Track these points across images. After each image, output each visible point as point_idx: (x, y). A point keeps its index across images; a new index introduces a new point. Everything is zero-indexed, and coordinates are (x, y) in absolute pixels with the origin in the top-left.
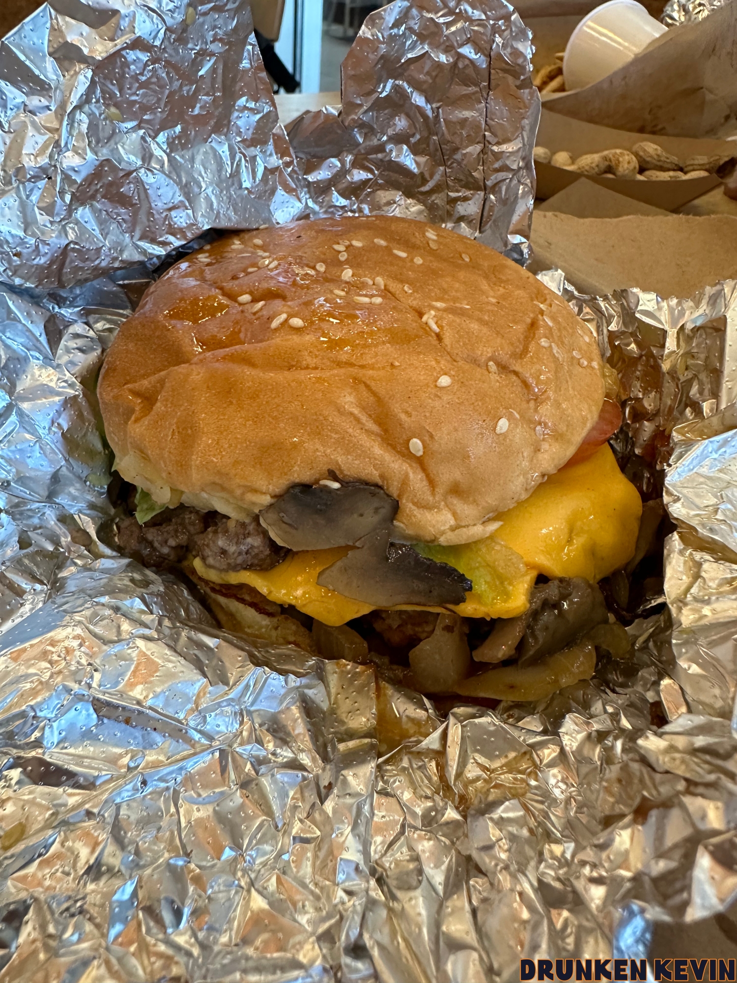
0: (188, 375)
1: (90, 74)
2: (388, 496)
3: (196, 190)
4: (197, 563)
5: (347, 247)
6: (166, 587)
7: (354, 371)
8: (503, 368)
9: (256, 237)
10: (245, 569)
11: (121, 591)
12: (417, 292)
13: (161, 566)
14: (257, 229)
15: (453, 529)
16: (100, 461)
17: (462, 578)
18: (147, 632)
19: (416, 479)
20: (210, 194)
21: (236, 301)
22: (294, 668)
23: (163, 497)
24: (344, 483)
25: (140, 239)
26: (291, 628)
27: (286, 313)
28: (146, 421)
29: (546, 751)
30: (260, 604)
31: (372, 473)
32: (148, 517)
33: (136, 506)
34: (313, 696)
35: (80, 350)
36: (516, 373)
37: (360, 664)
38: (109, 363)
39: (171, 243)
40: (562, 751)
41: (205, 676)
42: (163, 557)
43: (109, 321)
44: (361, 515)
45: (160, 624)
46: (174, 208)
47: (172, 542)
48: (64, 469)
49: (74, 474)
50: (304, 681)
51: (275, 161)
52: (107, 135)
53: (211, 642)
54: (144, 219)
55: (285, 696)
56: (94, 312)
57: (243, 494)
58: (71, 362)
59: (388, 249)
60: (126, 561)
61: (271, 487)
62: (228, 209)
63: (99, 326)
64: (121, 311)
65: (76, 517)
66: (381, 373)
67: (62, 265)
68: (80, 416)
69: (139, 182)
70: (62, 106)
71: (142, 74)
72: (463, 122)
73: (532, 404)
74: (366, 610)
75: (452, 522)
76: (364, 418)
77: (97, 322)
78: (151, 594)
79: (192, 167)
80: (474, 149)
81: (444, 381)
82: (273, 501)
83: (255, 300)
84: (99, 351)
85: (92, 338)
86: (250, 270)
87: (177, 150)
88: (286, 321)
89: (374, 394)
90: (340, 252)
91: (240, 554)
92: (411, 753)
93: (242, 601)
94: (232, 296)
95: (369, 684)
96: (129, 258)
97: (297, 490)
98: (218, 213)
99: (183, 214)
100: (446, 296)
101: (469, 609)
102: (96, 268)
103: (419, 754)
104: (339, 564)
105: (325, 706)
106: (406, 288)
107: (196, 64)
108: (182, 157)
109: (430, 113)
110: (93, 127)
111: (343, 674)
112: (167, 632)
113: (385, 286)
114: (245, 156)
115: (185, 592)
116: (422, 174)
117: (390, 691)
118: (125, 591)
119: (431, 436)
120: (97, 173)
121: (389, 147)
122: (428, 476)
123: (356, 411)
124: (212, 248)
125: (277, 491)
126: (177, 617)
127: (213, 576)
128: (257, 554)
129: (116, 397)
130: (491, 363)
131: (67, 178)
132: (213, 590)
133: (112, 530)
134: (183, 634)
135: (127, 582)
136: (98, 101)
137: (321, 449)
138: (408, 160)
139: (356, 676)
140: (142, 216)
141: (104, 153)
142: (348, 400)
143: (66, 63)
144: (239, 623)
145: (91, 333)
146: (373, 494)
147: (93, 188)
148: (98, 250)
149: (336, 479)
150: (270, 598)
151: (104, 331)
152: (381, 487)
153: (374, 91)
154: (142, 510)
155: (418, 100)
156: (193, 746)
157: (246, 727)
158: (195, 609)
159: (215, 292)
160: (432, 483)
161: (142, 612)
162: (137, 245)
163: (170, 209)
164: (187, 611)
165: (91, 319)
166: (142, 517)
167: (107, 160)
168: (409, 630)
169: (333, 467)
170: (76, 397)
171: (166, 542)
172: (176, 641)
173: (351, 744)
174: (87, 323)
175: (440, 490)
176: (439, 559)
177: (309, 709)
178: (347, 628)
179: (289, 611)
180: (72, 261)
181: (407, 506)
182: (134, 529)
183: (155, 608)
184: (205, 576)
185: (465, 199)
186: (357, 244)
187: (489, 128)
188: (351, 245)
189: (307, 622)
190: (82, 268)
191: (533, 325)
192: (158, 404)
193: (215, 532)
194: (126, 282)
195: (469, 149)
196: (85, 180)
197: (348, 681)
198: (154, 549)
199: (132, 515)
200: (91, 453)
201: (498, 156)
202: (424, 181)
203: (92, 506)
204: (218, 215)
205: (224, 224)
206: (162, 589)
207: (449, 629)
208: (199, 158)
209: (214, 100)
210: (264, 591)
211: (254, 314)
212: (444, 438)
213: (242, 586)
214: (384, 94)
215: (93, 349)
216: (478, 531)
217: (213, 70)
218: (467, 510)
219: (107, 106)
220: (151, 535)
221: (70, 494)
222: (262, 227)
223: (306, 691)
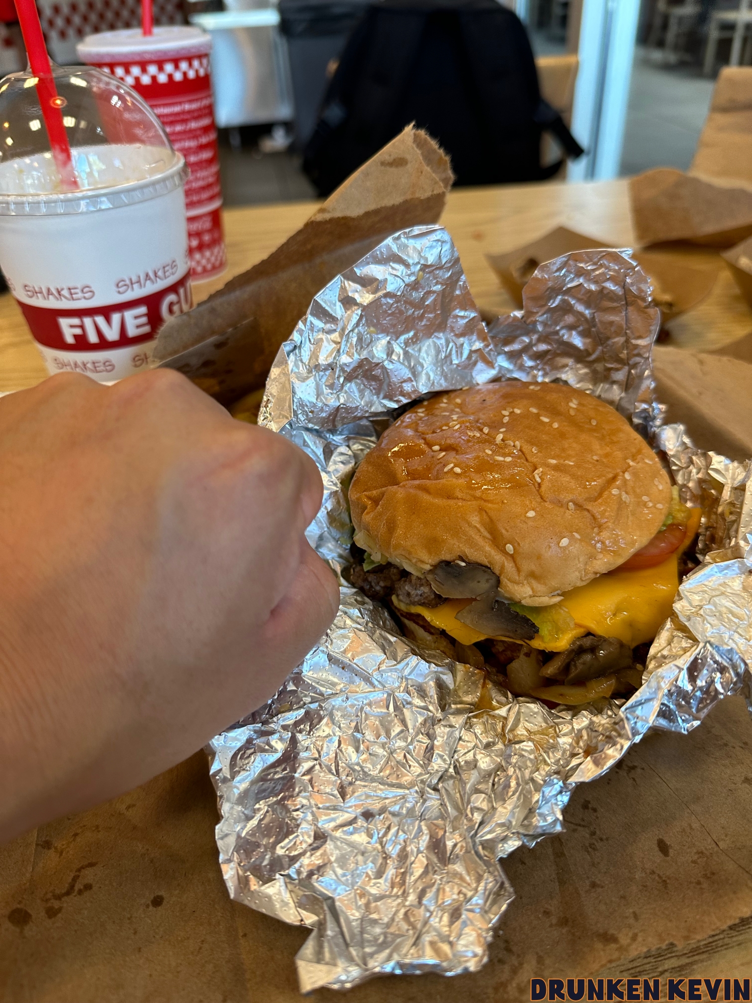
0: (396, 493)
1: (359, 312)
2: (494, 573)
3: (420, 369)
4: (394, 598)
5: (511, 413)
6: (374, 607)
7: (482, 503)
8: (578, 506)
9: (457, 397)
10: (420, 605)
11: (349, 604)
12: (541, 452)
13: (373, 597)
14: (461, 389)
15: (530, 597)
16: (347, 529)
17: (533, 625)
18: (359, 627)
19: (509, 566)
20: (429, 371)
21: (431, 449)
22: (436, 662)
23: (377, 557)
24: (469, 563)
25: (383, 398)
26: (444, 643)
27: (454, 463)
28: (372, 515)
29: (565, 728)
30: (427, 627)
31: (485, 562)
32: (370, 568)
33: (364, 560)
34: (445, 680)
35: (342, 462)
36: (588, 511)
37: (478, 668)
38: (356, 476)
39: (401, 401)
40: (573, 728)
41: (385, 654)
42: (377, 593)
43: (362, 444)
44: (479, 582)
45: (367, 625)
46: (405, 381)
47: (382, 584)
48: (326, 533)
49: (332, 536)
50: (440, 669)
51: (478, 345)
52: (367, 343)
53: (393, 639)
54: (386, 389)
55: (427, 675)
56: (353, 438)
57: (416, 562)
58: (336, 470)
59: (538, 416)
60: (354, 590)
61: (430, 561)
62: (440, 379)
63: (356, 447)
64: (369, 438)
65: (330, 561)
66: (495, 506)
67: (336, 416)
68: (338, 502)
69: (384, 368)
70: (343, 330)
71: (389, 309)
72: (611, 323)
73: (596, 530)
74: (482, 638)
75: (531, 593)
76: (482, 530)
77: (354, 444)
78: (365, 609)
79: (419, 355)
80: (620, 340)
81: (531, 514)
82: (431, 568)
83: (441, 450)
84: (353, 464)
85: (350, 456)
86: (444, 428)
87: (410, 346)
88: (453, 468)
89: (490, 517)
90: (505, 416)
91: (417, 595)
92: (489, 715)
93: (417, 624)
94: (430, 445)
95: (480, 679)
96: (375, 411)
97: (443, 564)
98: (433, 382)
99: (410, 385)
100: (563, 455)
101: (537, 644)
102: (355, 417)
103: (494, 717)
104: (467, 608)
105: (452, 687)
106: (533, 450)
107: (423, 299)
108: (413, 349)
109: (588, 316)
110: (360, 339)
111: (467, 672)
112: (369, 629)
113: (521, 447)
114: (456, 344)
115: (386, 614)
116: (586, 350)
117: (490, 686)
118: (351, 605)
119: (519, 544)
120: (361, 364)
121: (563, 332)
122: (516, 565)
123: (478, 526)
124: (428, 404)
125: (433, 563)
126: (378, 625)
127: (403, 607)
128: (427, 597)
129: (358, 499)
130: (571, 504)
131: (342, 370)
132: (402, 615)
133: (350, 572)
134: (378, 632)
135: (353, 600)
136: (363, 325)
137: (457, 544)
138: (578, 341)
139: (473, 674)
140: (385, 386)
141: (364, 355)
142: (475, 519)
143: (348, 306)
144: (415, 637)
145: (350, 453)
146: (485, 572)
147: (357, 373)
148: (357, 408)
149: (463, 561)
150: (432, 624)
151: (358, 450)
152: (490, 568)
153: (546, 305)
154: (368, 563)
155: (580, 308)
156: (374, 687)
157: (404, 685)
158: (390, 623)
159: (422, 441)
160: (519, 570)
161: (358, 617)
162: (381, 403)
163: (402, 382)
164: (384, 623)
165: (351, 443)
166: (366, 567)
167: (366, 358)
168: (509, 653)
169: (461, 555)
170: (337, 491)
171: (378, 583)
172: (373, 634)
173: (459, 706)
174: (348, 446)
175: (523, 574)
176: (521, 613)
177: (440, 686)
178: (474, 648)
179: (443, 633)
180: (342, 414)
181: (504, 580)
182: (362, 573)
183: (366, 617)
184: (398, 606)
185: (617, 370)
186: (517, 411)
187: (629, 328)
188: (513, 412)
189: (453, 641)
190: (347, 418)
191: (614, 478)
192: (379, 507)
193: (405, 581)
194: (375, 419)
195: (616, 340)
196: (352, 370)
197: (468, 676)
198: (371, 587)
199: (362, 566)
200: (342, 525)
201: (636, 346)
202: (589, 354)
203: (340, 556)
204: (433, 384)
205: (437, 388)
206: (371, 608)
207: (527, 655)
208: (424, 349)
209: (435, 316)
210: (429, 619)
211: (439, 459)
212: (525, 546)
213: (419, 616)
214: (554, 305)
215: (350, 463)
216: (545, 600)
217: (435, 300)
218: (540, 588)
219: (369, 327)
220: (371, 578)
221: (328, 547)
222: (464, 389)
223: (441, 675)
